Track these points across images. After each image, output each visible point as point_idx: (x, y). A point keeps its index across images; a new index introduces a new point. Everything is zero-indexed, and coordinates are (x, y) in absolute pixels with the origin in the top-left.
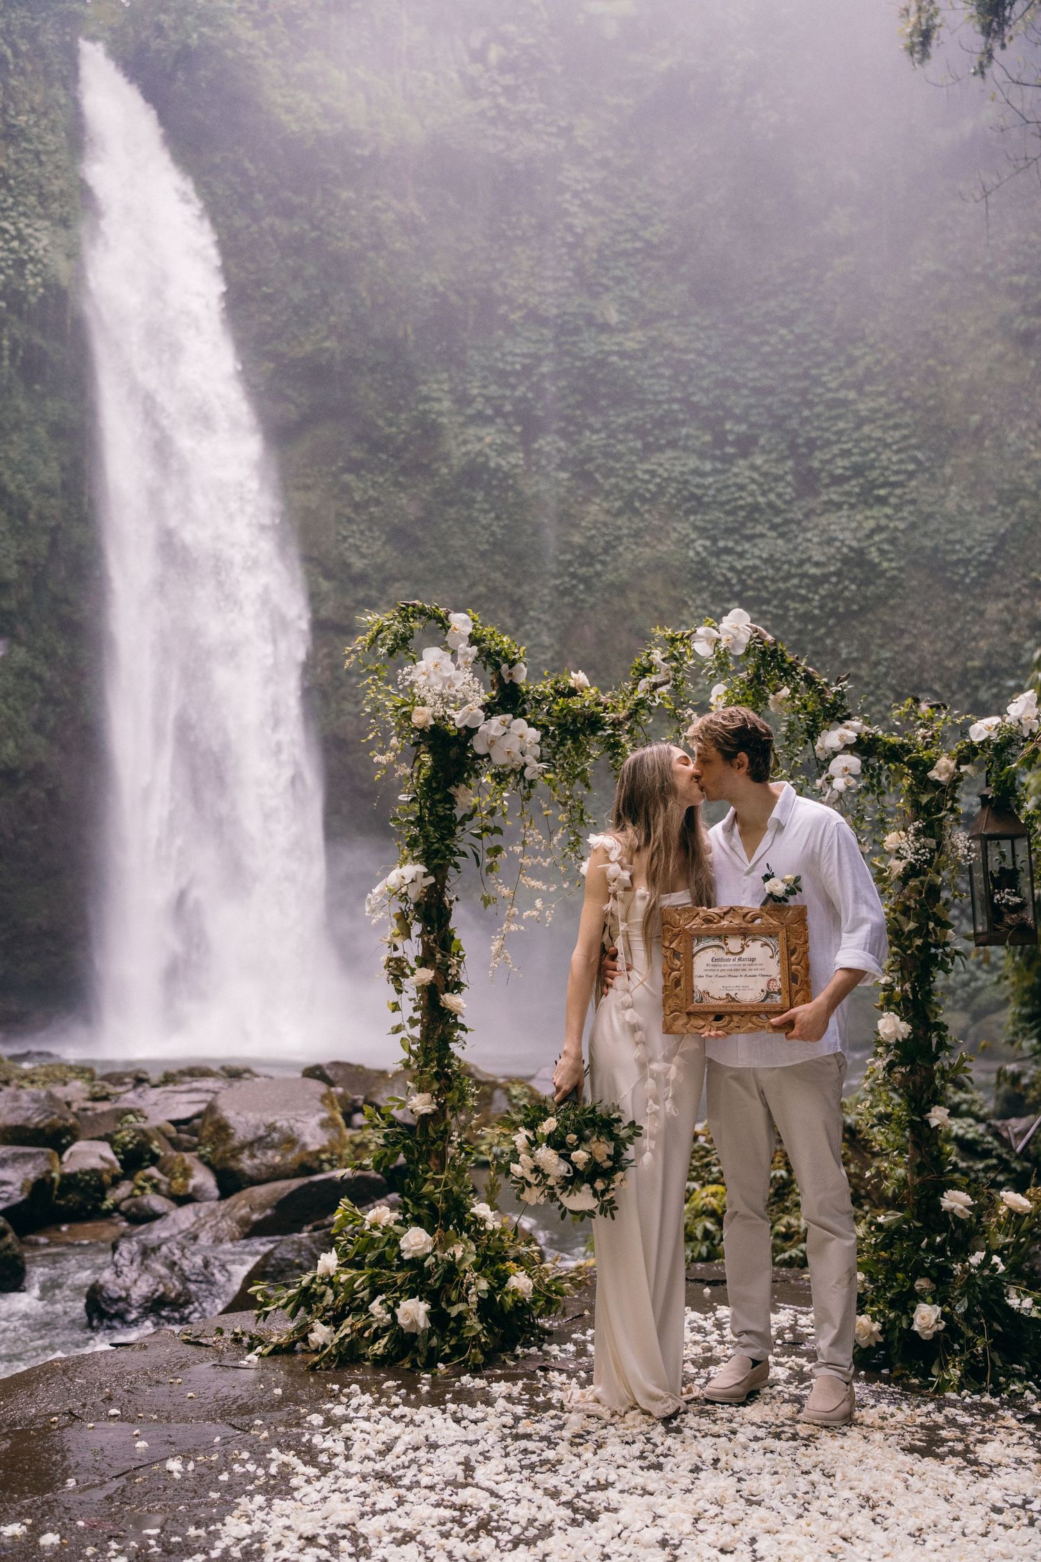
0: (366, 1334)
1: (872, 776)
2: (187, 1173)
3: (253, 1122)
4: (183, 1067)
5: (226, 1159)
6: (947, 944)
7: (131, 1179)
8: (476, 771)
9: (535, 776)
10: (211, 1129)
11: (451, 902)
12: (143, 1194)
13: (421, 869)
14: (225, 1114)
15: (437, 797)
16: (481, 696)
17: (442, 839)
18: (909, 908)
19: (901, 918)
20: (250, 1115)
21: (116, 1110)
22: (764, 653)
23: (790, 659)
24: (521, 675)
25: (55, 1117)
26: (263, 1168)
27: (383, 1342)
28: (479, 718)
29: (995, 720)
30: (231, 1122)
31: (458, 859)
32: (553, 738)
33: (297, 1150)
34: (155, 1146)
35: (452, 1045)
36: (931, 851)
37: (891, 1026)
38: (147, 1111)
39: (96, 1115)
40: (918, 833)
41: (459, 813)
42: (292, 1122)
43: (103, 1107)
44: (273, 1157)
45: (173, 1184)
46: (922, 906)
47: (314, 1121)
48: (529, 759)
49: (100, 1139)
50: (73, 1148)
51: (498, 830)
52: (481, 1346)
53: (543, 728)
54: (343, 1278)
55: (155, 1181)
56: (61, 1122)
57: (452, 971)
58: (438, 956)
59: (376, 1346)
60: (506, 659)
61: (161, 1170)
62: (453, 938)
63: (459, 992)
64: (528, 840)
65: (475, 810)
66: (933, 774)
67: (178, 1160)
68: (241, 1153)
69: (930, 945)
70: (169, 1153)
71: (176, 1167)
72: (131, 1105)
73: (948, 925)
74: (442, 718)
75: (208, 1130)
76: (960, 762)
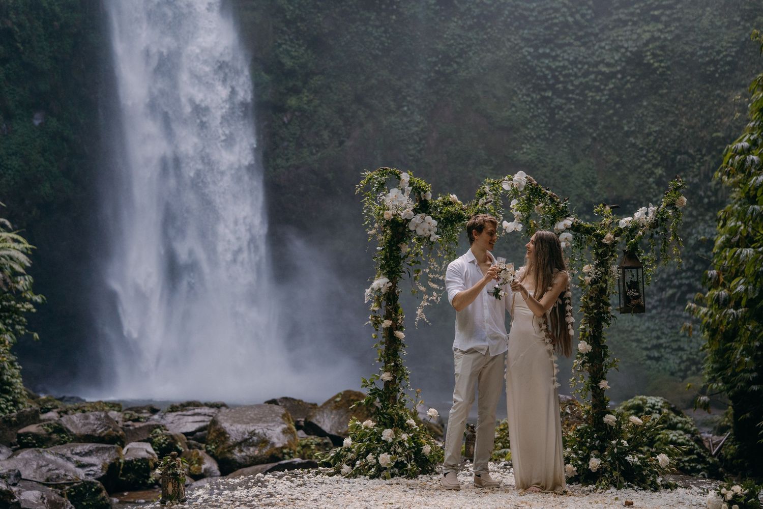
0: (366, 467)
1: (578, 241)
2: (200, 461)
3: (241, 430)
5: (225, 453)
6: (609, 312)
8: (409, 237)
9: (435, 240)
11: (398, 293)
13: (387, 280)
14: (223, 425)
15: (394, 248)
16: (412, 205)
17: (397, 266)
18: (592, 297)
19: (589, 302)
20: (239, 426)
21: (149, 426)
22: (532, 189)
23: (543, 192)
24: (429, 196)
25: (111, 429)
26: (248, 458)
28: (411, 215)
29: (630, 219)
30: (227, 430)
31: (401, 274)
32: (443, 224)
33: (269, 447)
34: (179, 445)
35: (398, 353)
36: (602, 273)
37: (583, 346)
38: (168, 426)
39: (135, 429)
40: (597, 266)
41: (402, 255)
42: (265, 430)
43: (139, 424)
44: (254, 452)
45: (192, 468)
46: (598, 296)
47: (279, 429)
48: (432, 233)
50: (129, 446)
51: (419, 262)
53: (438, 219)
56: (114, 433)
57: (399, 321)
58: (393, 315)
60: (423, 190)
62: (399, 307)
63: (401, 331)
64: (432, 267)
65: (409, 254)
66: (604, 241)
67: (194, 454)
68: (234, 449)
69: (601, 313)
70: (188, 450)
71: (193, 458)
72: (158, 423)
73: (609, 305)
74: (396, 215)
75: (213, 435)
76: (615, 236)
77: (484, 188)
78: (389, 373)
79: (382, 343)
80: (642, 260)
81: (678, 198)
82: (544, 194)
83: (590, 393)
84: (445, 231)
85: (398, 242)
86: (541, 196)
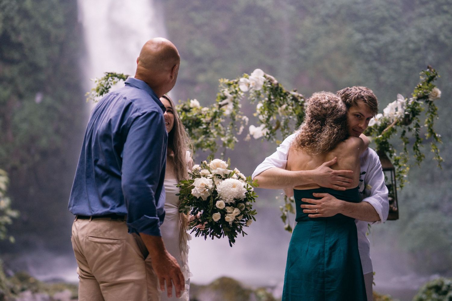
22: (272, 89)
23: (284, 91)
29: (379, 116)
77: (223, 91)
80: (395, 160)
81: (431, 90)
82: (285, 94)
86: (283, 97)
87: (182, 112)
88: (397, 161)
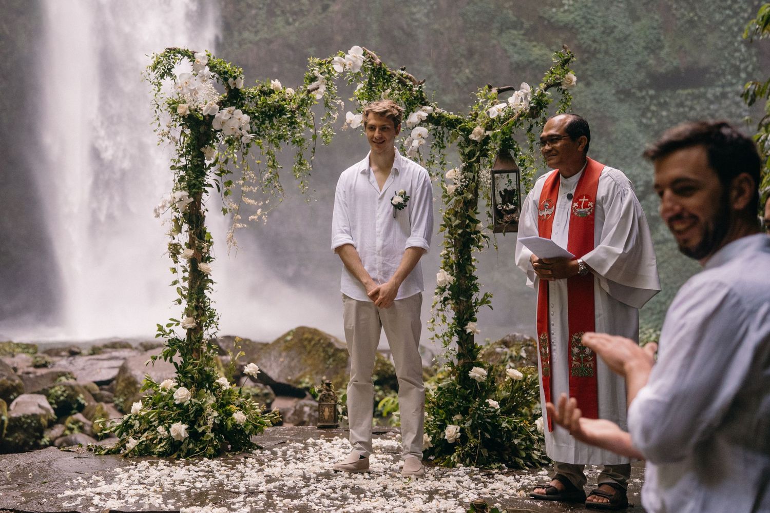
0: (155, 442)
1: (438, 138)
4: (106, 342)
6: (479, 232)
7: (63, 423)
8: (217, 139)
9: (248, 141)
10: (123, 384)
11: (204, 212)
12: (72, 433)
13: (185, 193)
14: (133, 373)
15: (195, 154)
16: (217, 97)
17: (197, 177)
18: (457, 212)
19: (453, 218)
21: (52, 373)
22: (373, 70)
23: (389, 73)
24: (241, 84)
25: (5, 378)
27: (162, 444)
28: (216, 110)
29: (503, 105)
30: (138, 379)
31: (207, 188)
32: (259, 120)
34: (81, 398)
35: (205, 291)
37: (443, 277)
38: (76, 374)
39: (37, 377)
40: (465, 169)
41: (207, 163)
43: (43, 371)
46: (464, 211)
48: (244, 132)
49: (39, 393)
50: (19, 399)
51: (229, 172)
52: (214, 447)
53: (252, 114)
54: (143, 413)
55: (81, 424)
56: (9, 382)
57: (205, 251)
58: (196, 242)
59: (159, 447)
60: (231, 75)
61: (86, 416)
62: (205, 232)
63: (209, 262)
64: (246, 177)
66: (472, 136)
67: (98, 408)
69: (469, 233)
70: (92, 403)
71: (96, 413)
72: (63, 370)
73: (477, 222)
74: (196, 110)
75: (120, 386)
76: (486, 129)
77: (312, 71)
78: (191, 319)
79: (184, 279)
82: (390, 76)
83: (456, 338)
84: (261, 129)
85: (203, 146)
86: (387, 79)
87: (260, 97)
88: (523, 161)
